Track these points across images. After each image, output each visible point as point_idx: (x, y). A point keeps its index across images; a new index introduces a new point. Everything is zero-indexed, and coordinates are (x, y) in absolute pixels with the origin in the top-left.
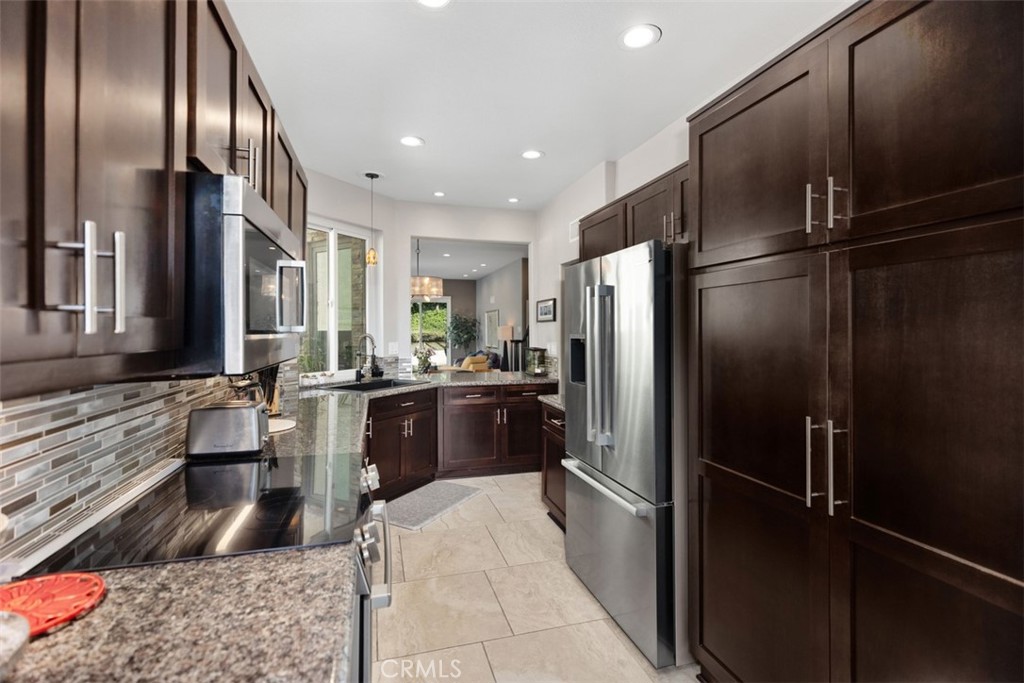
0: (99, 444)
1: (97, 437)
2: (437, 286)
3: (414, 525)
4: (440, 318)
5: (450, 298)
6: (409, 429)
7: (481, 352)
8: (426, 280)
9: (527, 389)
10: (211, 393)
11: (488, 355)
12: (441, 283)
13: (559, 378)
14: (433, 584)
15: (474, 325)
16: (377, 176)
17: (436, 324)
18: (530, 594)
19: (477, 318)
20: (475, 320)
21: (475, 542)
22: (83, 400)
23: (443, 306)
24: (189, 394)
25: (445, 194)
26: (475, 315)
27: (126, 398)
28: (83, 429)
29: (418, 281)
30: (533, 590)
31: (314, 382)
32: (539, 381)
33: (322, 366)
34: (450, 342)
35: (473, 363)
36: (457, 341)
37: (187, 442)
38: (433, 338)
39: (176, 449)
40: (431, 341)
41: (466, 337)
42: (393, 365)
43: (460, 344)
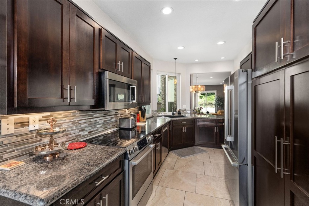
0: (98, 122)
1: (98, 121)
2: (203, 88)
3: (182, 157)
5: (216, 91)
8: (199, 86)
10: (128, 115)
12: (204, 87)
14: (180, 173)
16: (177, 59)
18: (207, 184)
21: (198, 166)
22: (94, 114)
24: (121, 115)
25: (199, 60)
27: (104, 115)
28: (95, 119)
29: (197, 87)
30: (209, 184)
31: (161, 115)
33: (165, 111)
37: (119, 125)
39: (117, 126)
41: (221, 103)
42: (184, 111)
43: (220, 106)
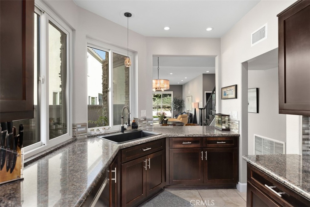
2: (167, 85)
4: (169, 100)
5: (172, 92)
6: (148, 164)
7: (184, 112)
8: (162, 81)
9: (219, 139)
11: (188, 114)
12: (169, 83)
13: (241, 134)
15: (182, 102)
16: (131, 15)
17: (168, 102)
19: (183, 99)
20: (182, 100)
23: (170, 95)
26: (182, 99)
29: (158, 82)
32: (225, 133)
34: (172, 108)
35: (182, 117)
36: (175, 108)
38: (166, 107)
40: (165, 108)
41: (179, 106)
42: (144, 122)
43: (177, 109)
